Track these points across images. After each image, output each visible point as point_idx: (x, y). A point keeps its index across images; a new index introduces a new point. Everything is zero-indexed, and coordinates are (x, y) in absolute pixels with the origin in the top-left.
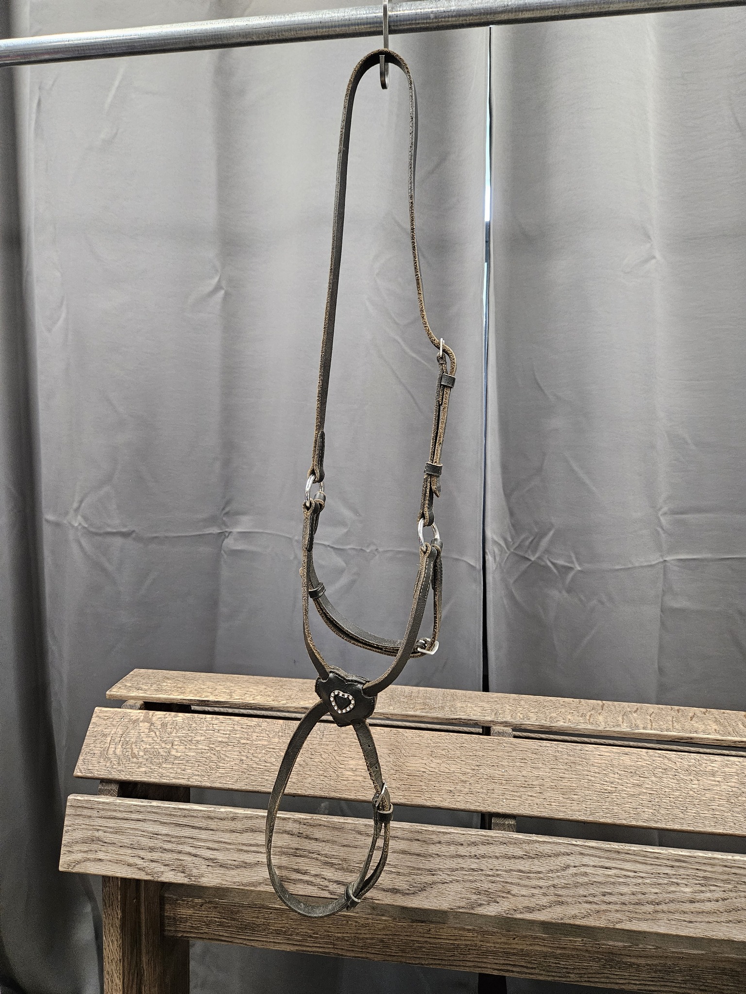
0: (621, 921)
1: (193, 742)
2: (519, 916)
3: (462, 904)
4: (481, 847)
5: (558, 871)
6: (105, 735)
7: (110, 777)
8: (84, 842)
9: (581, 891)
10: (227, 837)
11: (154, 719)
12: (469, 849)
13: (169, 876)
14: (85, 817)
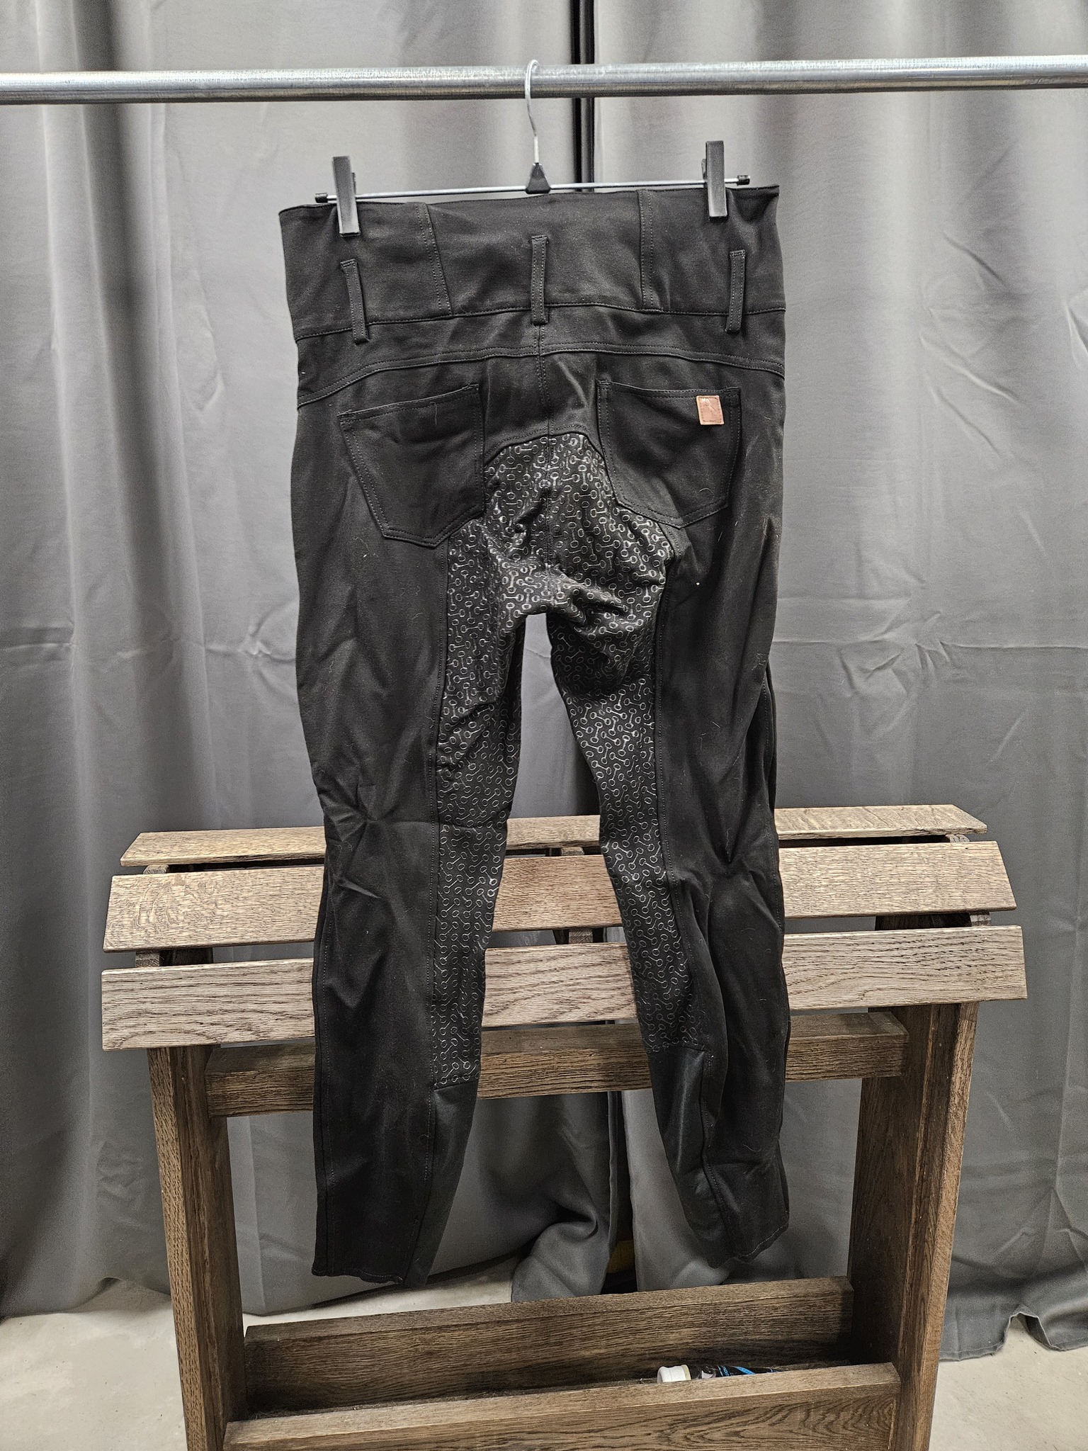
1: (240, 899)
2: (601, 1017)
3: (545, 1015)
4: (560, 960)
6: (133, 905)
7: (148, 946)
8: (129, 1016)
13: (235, 1036)
14: (126, 991)
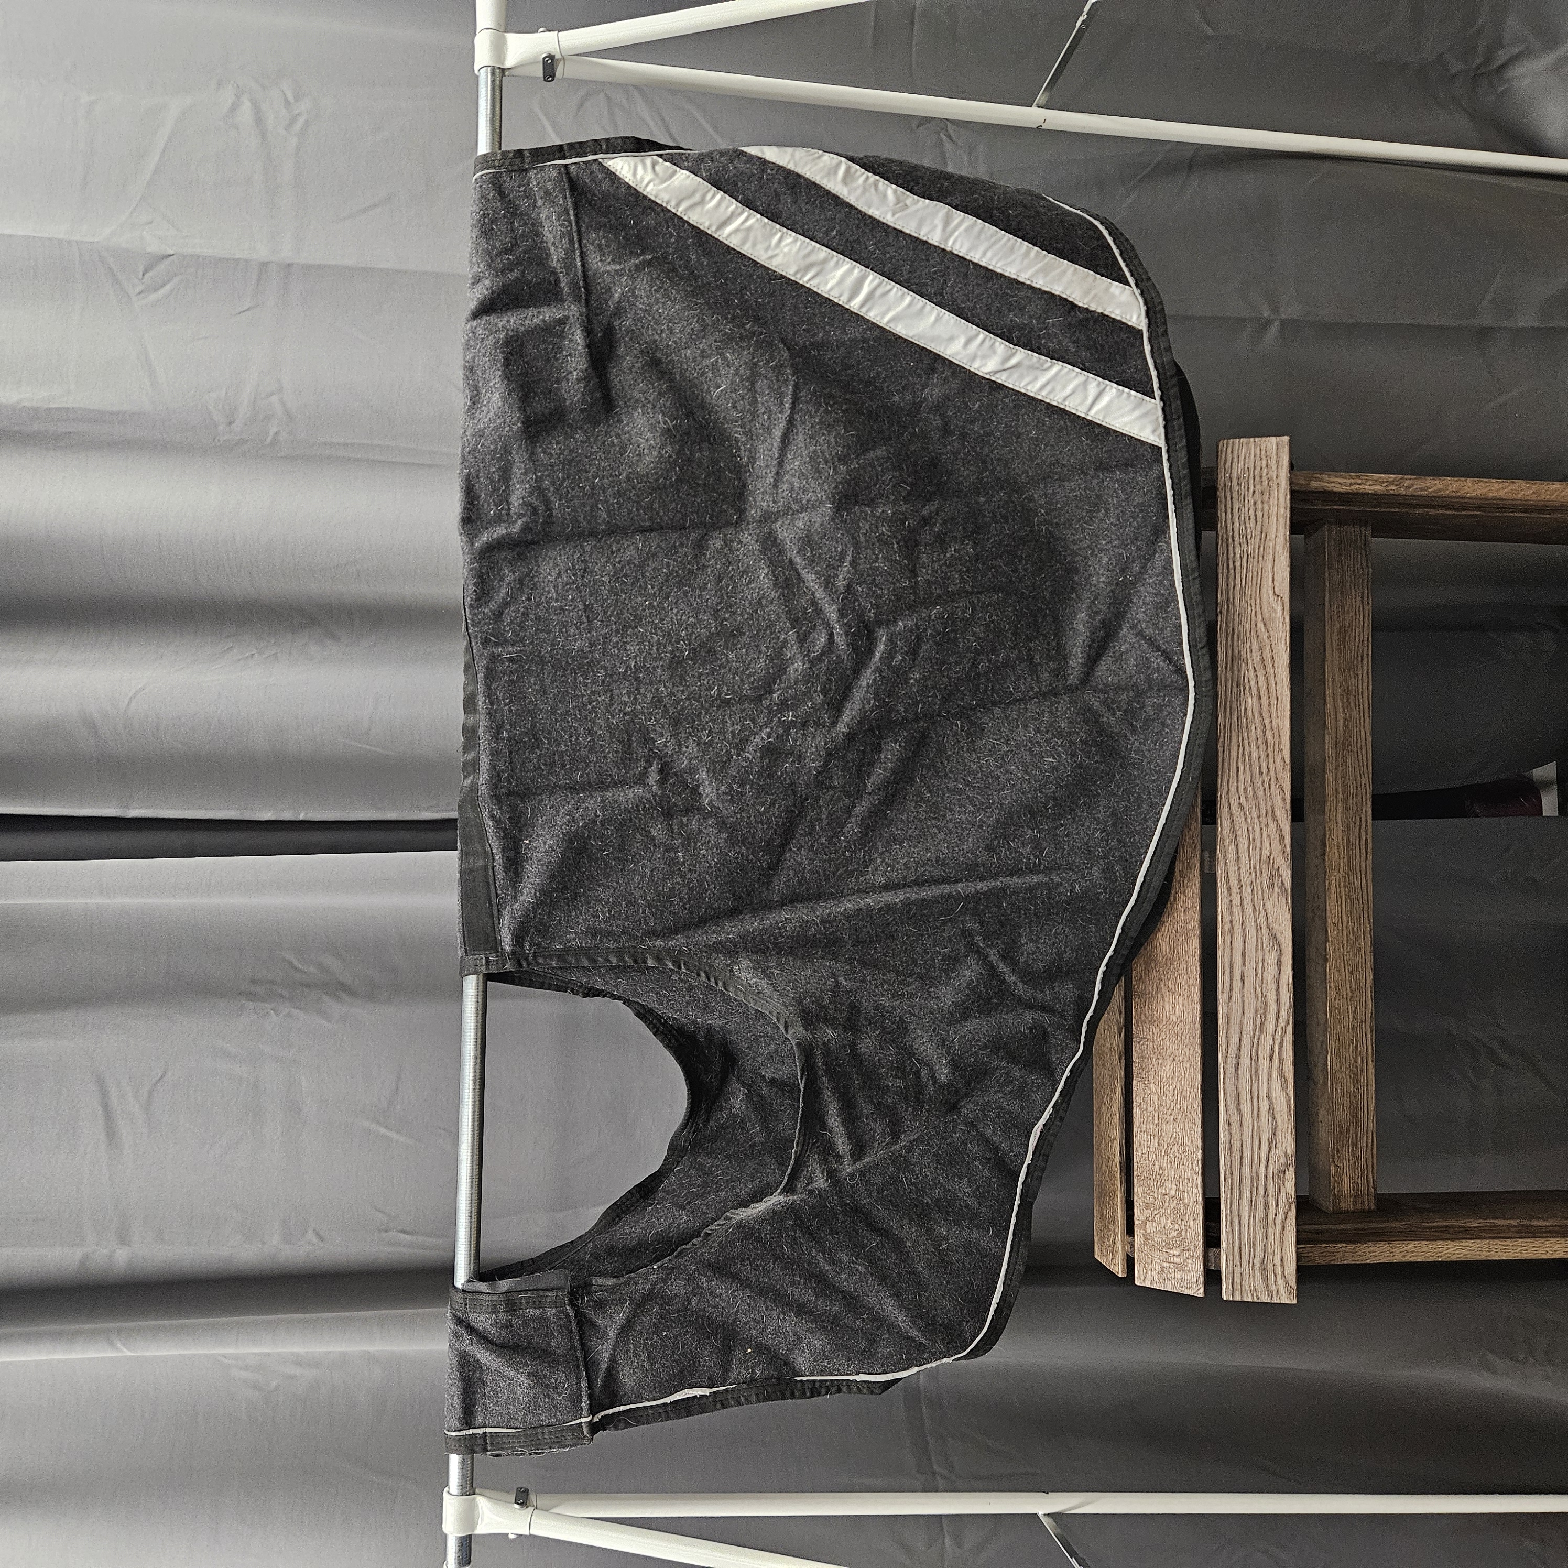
0: (1283, 759)
1: (1161, 1173)
2: (1288, 849)
3: (1284, 900)
4: (1231, 884)
5: (1245, 814)
6: (1162, 1268)
7: (1201, 1257)
8: (1265, 1279)
9: (1260, 793)
10: (1247, 1130)
11: (1142, 1218)
12: (1234, 895)
13: (1289, 1186)
14: (1241, 1280)
